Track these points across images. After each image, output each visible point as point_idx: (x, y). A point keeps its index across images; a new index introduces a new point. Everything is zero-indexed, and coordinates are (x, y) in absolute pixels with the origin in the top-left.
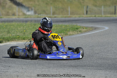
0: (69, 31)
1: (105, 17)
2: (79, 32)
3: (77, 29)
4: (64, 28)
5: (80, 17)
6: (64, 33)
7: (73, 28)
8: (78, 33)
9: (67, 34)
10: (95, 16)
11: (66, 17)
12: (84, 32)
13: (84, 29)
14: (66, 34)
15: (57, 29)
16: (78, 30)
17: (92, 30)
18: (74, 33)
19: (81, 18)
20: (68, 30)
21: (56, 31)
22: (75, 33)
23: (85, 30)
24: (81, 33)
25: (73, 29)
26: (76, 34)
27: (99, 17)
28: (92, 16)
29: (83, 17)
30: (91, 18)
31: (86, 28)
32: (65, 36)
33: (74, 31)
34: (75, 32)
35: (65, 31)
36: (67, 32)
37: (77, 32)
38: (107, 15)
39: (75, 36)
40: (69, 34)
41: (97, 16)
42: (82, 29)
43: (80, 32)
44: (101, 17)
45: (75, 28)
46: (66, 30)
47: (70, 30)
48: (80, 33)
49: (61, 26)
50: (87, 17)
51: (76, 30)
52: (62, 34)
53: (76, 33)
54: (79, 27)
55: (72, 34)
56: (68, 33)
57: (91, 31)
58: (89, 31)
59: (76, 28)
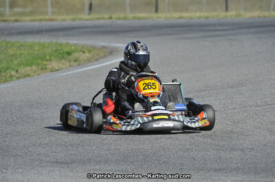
0: (50, 60)
1: (134, 18)
2: (72, 63)
3: (69, 53)
4: (38, 50)
5: (74, 20)
6: (38, 64)
7: (59, 53)
8: (70, 66)
9: (46, 69)
10: (110, 18)
11: (41, 20)
12: (85, 61)
13: (84, 52)
14: (42, 69)
15: (21, 54)
16: (70, 57)
17: (105, 56)
18: (61, 66)
19: (77, 23)
20: (48, 57)
21: (19, 59)
22: (64, 64)
23: (87, 55)
24: (79, 65)
25: (60, 56)
26: (66, 68)
27: (119, 19)
28: (103, 18)
29: (81, 19)
30: (102, 22)
31: (89, 51)
32: (40, 72)
33: (61, 60)
34: (63, 61)
35: (40, 61)
36: (45, 63)
37: (70, 61)
38: (138, 15)
39: (65, 74)
40: (49, 67)
41: (113, 16)
42: (81, 53)
43: (75, 61)
44: (125, 19)
45: (63, 53)
46: (43, 58)
47: (53, 58)
48: (75, 64)
49: (31, 47)
50: (91, 20)
51: (66, 56)
52: (34, 68)
53: (68, 64)
54: (73, 48)
55: (57, 68)
56: (47, 66)
57: (102, 58)
58: (97, 60)
59: (67, 53)
